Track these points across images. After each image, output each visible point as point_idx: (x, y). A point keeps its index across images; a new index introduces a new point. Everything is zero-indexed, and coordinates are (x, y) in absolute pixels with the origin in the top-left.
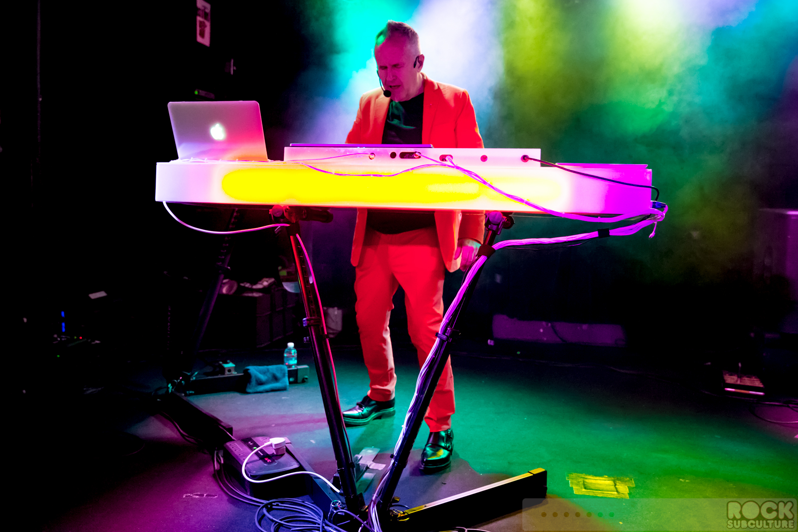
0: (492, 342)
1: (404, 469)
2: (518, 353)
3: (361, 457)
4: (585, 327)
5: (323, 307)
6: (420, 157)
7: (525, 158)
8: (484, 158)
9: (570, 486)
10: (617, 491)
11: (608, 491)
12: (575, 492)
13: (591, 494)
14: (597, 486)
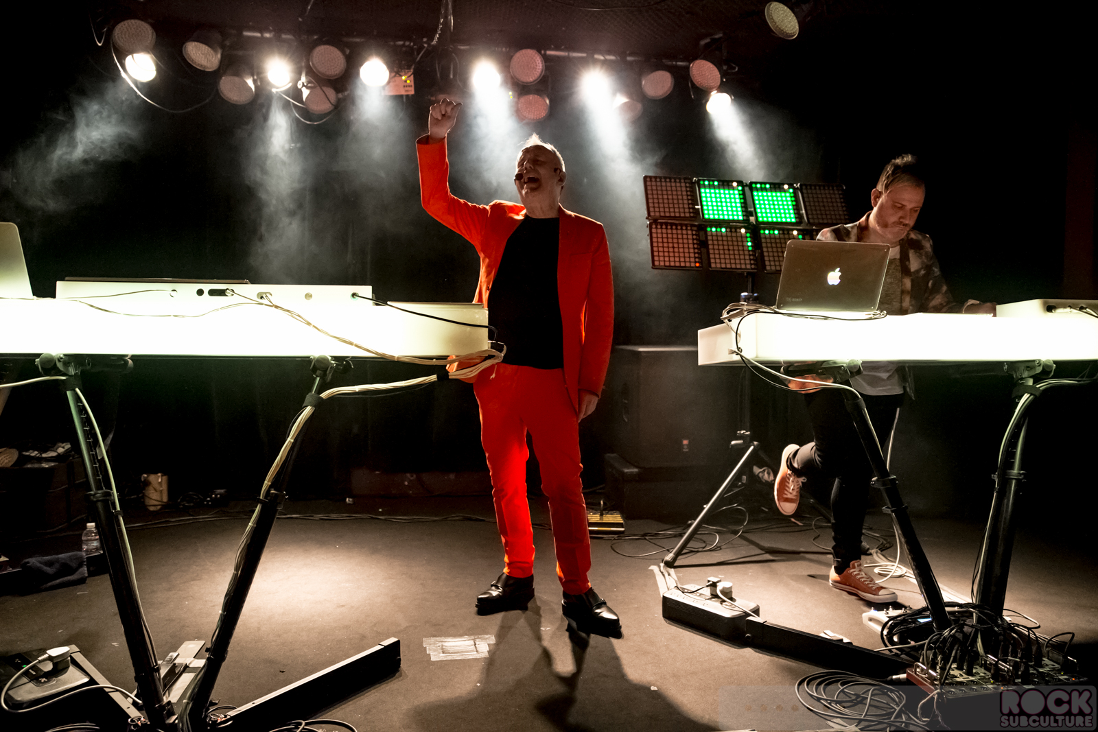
0: (351, 500)
1: (223, 663)
2: (380, 510)
3: (178, 655)
4: (452, 476)
6: (232, 295)
7: (355, 296)
8: (308, 297)
9: (428, 653)
10: (477, 651)
11: (467, 652)
12: (433, 658)
13: (449, 658)
14: (456, 648)
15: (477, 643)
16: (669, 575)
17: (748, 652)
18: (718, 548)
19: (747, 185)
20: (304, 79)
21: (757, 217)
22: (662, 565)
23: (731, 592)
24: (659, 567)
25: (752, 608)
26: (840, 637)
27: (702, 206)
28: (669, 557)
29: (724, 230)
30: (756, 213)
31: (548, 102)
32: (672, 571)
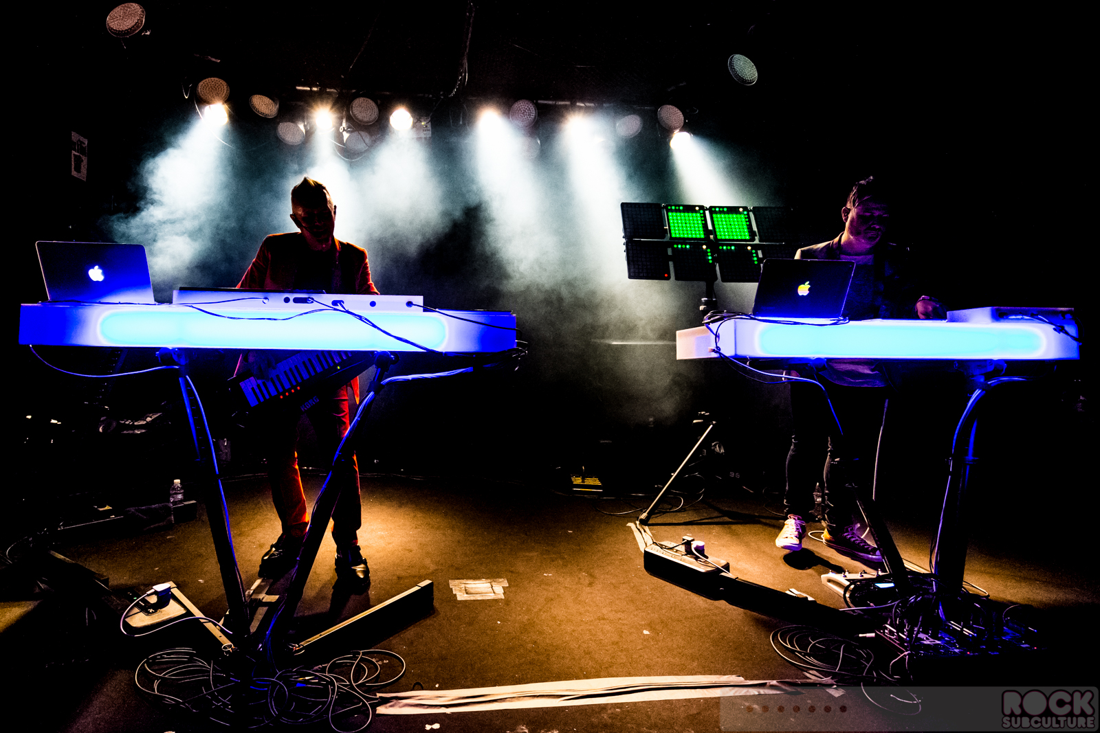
5: (212, 439)
6: (312, 302)
7: (409, 304)
8: (373, 304)
9: (454, 593)
10: (494, 593)
11: (486, 593)
12: (459, 598)
13: (472, 598)
14: (476, 590)
15: (494, 585)
16: (645, 531)
17: (722, 604)
18: (682, 510)
19: (707, 209)
20: (344, 125)
21: (716, 236)
22: (638, 522)
23: (704, 550)
24: (636, 524)
25: (723, 565)
26: (805, 595)
27: (669, 227)
28: (644, 516)
29: (688, 246)
30: (715, 232)
31: (539, 142)
32: (647, 528)
